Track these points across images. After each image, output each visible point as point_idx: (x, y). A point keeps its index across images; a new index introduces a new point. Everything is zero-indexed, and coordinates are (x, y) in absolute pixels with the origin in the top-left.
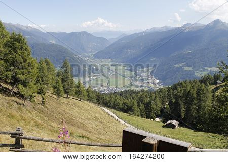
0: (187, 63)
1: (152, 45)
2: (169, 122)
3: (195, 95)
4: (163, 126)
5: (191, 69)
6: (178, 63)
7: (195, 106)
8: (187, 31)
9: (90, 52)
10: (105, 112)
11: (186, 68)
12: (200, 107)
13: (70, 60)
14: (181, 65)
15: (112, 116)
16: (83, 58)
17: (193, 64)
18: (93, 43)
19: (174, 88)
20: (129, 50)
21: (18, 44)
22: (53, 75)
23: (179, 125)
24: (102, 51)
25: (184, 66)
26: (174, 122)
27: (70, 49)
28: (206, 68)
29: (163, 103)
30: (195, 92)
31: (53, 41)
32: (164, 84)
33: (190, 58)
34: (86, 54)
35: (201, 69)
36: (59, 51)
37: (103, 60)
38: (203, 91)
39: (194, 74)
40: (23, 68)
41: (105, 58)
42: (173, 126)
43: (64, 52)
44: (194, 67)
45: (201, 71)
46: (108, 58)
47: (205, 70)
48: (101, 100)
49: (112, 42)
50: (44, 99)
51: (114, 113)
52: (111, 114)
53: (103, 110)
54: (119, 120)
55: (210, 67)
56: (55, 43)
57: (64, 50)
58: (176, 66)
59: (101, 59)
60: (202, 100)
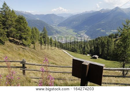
0: (103, 28)
1: (85, 20)
2: (94, 56)
3: (106, 43)
4: (91, 58)
5: (104, 31)
6: (98, 28)
7: (106, 49)
8: (102, 12)
9: (56, 24)
10: (63, 52)
11: (102, 31)
12: (108, 49)
13: (46, 27)
15: (67, 54)
16: (53, 27)
18: (57, 19)
19: (96, 40)
20: (74, 22)
21: (21, 21)
22: (38, 35)
23: (99, 58)
25: (101, 29)
26: (96, 56)
28: (111, 30)
29: (91, 47)
30: (106, 42)
31: (38, 19)
32: (91, 38)
33: (104, 26)
34: (54, 25)
36: (41, 23)
38: (110, 41)
39: (106, 33)
40: (24, 32)
41: (63, 26)
42: (96, 58)
44: (106, 30)
45: (109, 32)
46: (64, 26)
48: (62, 46)
50: (34, 46)
51: (68, 52)
52: (67, 53)
53: (62, 51)
54: (70, 55)
55: (113, 30)
56: (39, 19)
57: (43, 23)
58: (97, 29)
59: (61, 27)
60: (109, 46)
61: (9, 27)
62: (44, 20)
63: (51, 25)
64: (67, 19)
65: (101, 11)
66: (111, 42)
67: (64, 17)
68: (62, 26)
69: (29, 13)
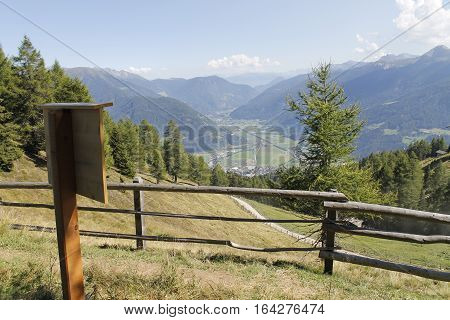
0: (389, 123)
2: (346, 220)
3: (391, 175)
5: (395, 132)
6: (372, 123)
8: (387, 67)
9: (224, 109)
11: (387, 132)
14: (378, 126)
16: (214, 120)
17: (399, 125)
18: (230, 94)
24: (244, 106)
25: (383, 127)
28: (421, 130)
30: (391, 170)
31: (164, 94)
33: (393, 114)
35: (414, 132)
37: (246, 121)
39: (401, 141)
41: (250, 118)
43: (182, 111)
44: (401, 128)
45: (414, 136)
46: (254, 118)
47: (419, 134)
49: (261, 91)
54: (260, 217)
55: (430, 128)
56: (166, 96)
57: (181, 107)
58: (370, 127)
59: (242, 121)
60: (404, 183)
61: (40, 116)
62: (183, 99)
63: (209, 116)
64: (262, 94)
65: (380, 61)
66: (408, 168)
67: (253, 86)
68: (247, 119)
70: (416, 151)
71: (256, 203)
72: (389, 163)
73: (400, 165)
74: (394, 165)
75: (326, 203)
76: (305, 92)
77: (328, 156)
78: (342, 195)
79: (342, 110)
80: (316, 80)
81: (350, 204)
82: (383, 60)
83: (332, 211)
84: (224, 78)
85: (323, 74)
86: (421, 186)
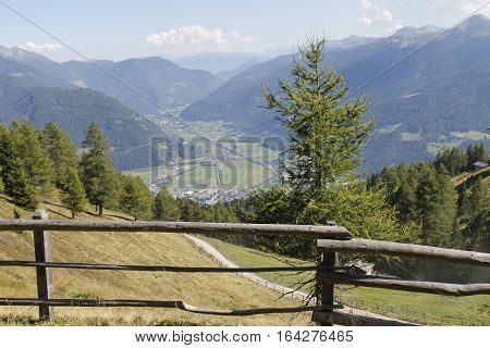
0: (408, 125)
5: (416, 137)
6: (384, 124)
8: (404, 45)
9: (172, 106)
10: (193, 245)
11: (406, 136)
13: (124, 127)
14: (393, 128)
16: (156, 122)
17: (422, 126)
18: (179, 84)
19: (372, 182)
22: (70, 163)
24: (200, 102)
25: (400, 130)
27: (121, 101)
28: (453, 134)
31: (81, 84)
33: (414, 111)
34: (163, 112)
35: (443, 137)
36: (99, 105)
37: (204, 124)
39: (425, 149)
41: (210, 120)
43: (109, 109)
44: (425, 132)
45: (443, 141)
46: (215, 120)
47: (450, 139)
49: (225, 79)
56: (84, 86)
57: (107, 103)
58: (382, 131)
59: (199, 122)
60: (431, 209)
62: (110, 91)
63: (149, 117)
64: (230, 83)
65: (395, 36)
66: (435, 188)
67: (214, 73)
68: (204, 120)
69: (32, 53)
70: (446, 163)
71: (220, 242)
72: (410, 182)
73: (424, 184)
74: (416, 184)
75: (321, 242)
76: (289, 81)
77: (322, 172)
78: (343, 229)
79: (342, 106)
80: (304, 63)
81: (355, 242)
82: (400, 35)
83: (329, 253)
84: (171, 60)
85: (314, 55)
86: (453, 212)
